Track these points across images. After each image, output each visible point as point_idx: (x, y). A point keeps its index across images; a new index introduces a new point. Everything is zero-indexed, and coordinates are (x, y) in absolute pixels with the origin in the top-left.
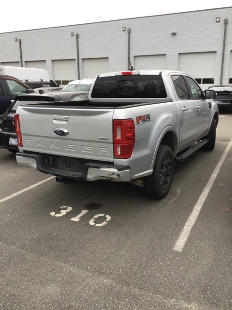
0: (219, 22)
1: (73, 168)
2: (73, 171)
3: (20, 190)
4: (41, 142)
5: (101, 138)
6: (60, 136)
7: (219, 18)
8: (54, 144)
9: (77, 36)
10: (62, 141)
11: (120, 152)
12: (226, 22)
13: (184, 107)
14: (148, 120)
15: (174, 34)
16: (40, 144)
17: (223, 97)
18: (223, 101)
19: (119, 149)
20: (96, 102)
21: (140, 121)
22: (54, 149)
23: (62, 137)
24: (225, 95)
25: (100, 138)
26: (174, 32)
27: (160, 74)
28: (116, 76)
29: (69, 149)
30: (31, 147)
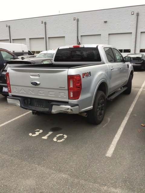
0: (133, 14)
3: (10, 120)
5: (60, 87)
6: (34, 86)
7: (134, 12)
8: (31, 91)
9: (45, 23)
10: (36, 89)
11: (72, 96)
12: (138, 15)
13: (112, 67)
14: (89, 75)
15: (106, 22)
16: (22, 91)
17: (136, 61)
18: (136, 63)
19: (72, 94)
20: (57, 65)
21: (85, 76)
22: (31, 94)
23: (36, 86)
24: (137, 59)
26: (105, 20)
27: (97, 47)
28: (69, 48)
29: (40, 94)
30: (16, 93)
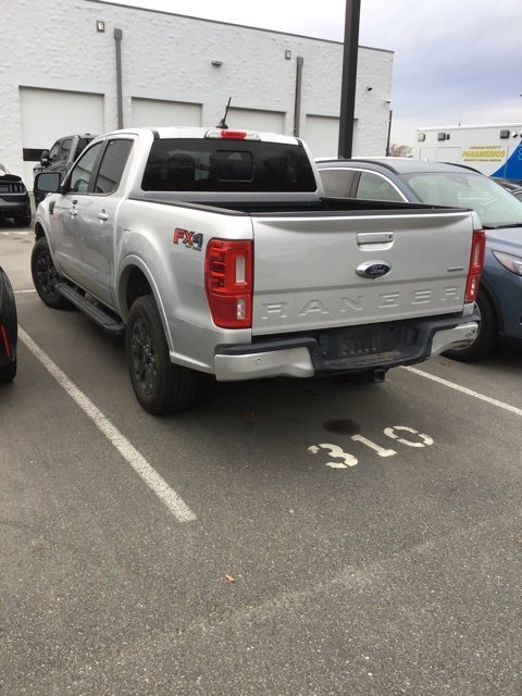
2: (373, 353)
4: (314, 304)
8: (352, 301)
10: (373, 291)
16: (313, 308)
29: (384, 304)
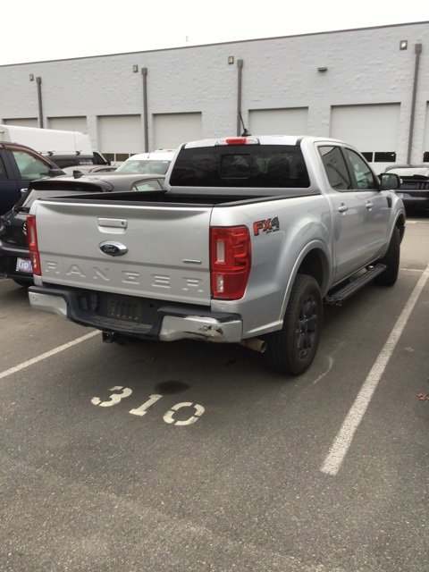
0: (405, 48)
1: (134, 317)
2: (135, 321)
4: (75, 268)
5: (188, 262)
6: (110, 257)
7: (406, 41)
9: (145, 72)
11: (222, 288)
12: (419, 50)
13: (343, 204)
14: (274, 228)
15: (323, 71)
16: (75, 271)
17: (414, 187)
18: (412, 194)
19: (222, 282)
20: (178, 194)
21: (261, 231)
22: (100, 281)
23: (116, 258)
24: (416, 183)
25: (185, 262)
26: (323, 66)
27: (299, 143)
28: (216, 146)
29: (128, 280)
30: (57, 276)
